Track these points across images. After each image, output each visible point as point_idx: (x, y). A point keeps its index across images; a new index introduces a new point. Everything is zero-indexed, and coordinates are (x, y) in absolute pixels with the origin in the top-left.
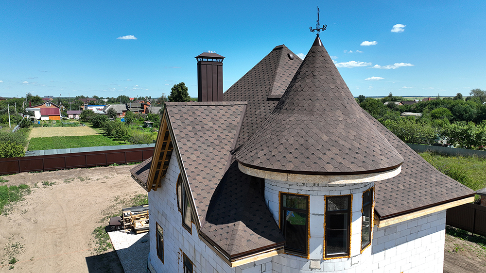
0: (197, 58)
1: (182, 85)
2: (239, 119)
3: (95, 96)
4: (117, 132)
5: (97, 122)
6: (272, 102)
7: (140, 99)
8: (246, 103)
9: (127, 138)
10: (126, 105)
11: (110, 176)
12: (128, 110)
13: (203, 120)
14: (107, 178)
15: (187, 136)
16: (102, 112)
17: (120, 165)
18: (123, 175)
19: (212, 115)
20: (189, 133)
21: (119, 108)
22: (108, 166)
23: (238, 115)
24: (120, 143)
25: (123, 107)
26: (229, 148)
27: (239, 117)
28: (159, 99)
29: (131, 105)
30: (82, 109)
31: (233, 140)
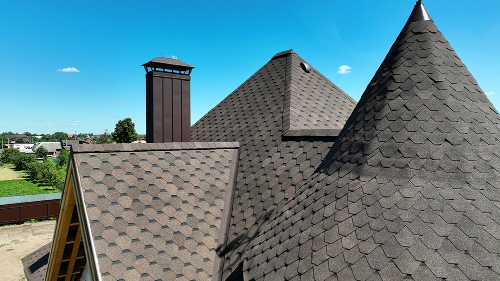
0: (146, 65)
1: (128, 121)
2: (228, 176)
3: (26, 133)
4: (44, 176)
5: (21, 164)
6: (297, 144)
7: (80, 136)
8: (237, 144)
9: (55, 183)
10: (62, 142)
11: (21, 240)
12: (63, 148)
13: (156, 182)
14: (16, 242)
15: (119, 221)
16: (30, 151)
17: (41, 220)
18: (41, 236)
19: (174, 170)
20: (124, 215)
21: (52, 146)
22: (23, 223)
23: (226, 167)
24: (47, 190)
25: (57, 145)
26: (213, 241)
27: (227, 171)
28: (102, 135)
29: (67, 142)
30: (7, 147)
31: (219, 221)
